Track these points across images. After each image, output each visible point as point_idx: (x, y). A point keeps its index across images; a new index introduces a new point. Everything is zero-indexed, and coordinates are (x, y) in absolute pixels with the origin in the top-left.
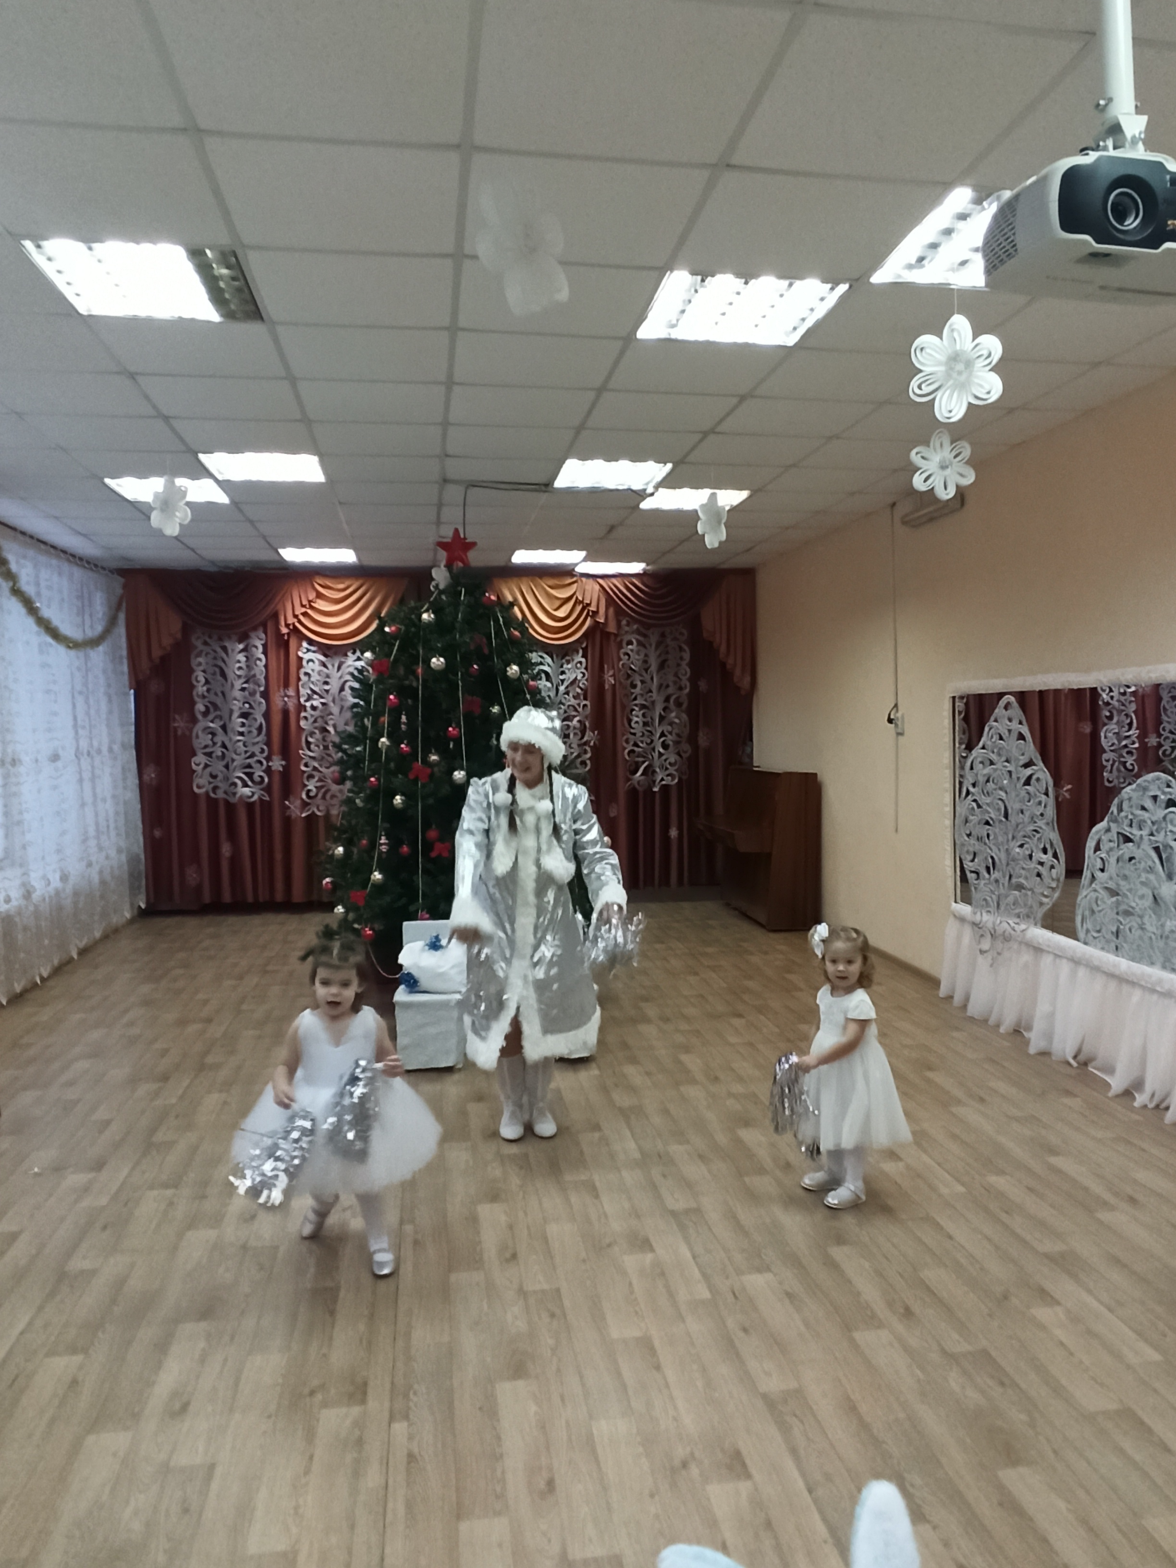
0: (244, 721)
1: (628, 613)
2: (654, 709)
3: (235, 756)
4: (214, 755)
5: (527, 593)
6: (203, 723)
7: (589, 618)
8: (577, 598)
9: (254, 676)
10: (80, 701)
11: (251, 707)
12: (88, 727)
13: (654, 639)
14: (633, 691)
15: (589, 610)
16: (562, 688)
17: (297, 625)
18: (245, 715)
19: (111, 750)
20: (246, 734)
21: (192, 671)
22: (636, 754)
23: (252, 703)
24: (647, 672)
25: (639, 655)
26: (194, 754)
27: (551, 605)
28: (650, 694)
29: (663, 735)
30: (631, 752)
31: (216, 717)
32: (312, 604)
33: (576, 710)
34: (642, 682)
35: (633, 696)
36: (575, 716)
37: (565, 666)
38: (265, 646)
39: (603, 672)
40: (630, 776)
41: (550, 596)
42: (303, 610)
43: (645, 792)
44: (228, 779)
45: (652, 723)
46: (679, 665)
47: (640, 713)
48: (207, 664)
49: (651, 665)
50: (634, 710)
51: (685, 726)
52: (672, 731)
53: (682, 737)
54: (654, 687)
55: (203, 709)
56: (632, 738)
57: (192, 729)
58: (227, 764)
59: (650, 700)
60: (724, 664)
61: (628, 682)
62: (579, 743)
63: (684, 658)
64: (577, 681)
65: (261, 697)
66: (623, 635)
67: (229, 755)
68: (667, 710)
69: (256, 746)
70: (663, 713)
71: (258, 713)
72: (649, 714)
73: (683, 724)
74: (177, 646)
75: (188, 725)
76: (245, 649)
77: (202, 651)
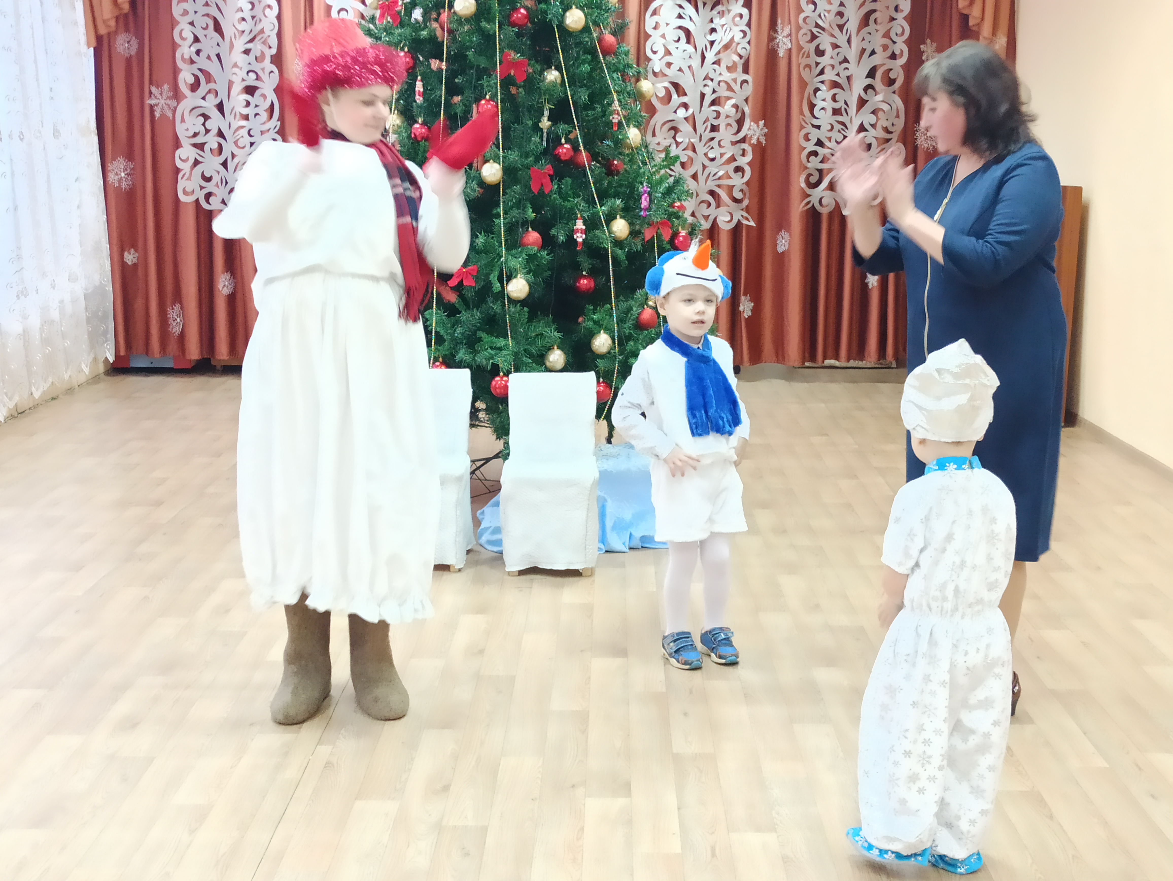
0: (248, 97)
2: (850, 89)
3: (236, 151)
4: (207, 148)
6: (191, 100)
9: (262, 31)
11: (258, 78)
14: (819, 59)
16: (710, 56)
18: (250, 90)
19: (57, 134)
20: (251, 117)
21: (174, 23)
22: (820, 158)
23: (260, 73)
24: (842, 31)
26: (180, 146)
28: (845, 65)
29: (862, 128)
30: (814, 154)
31: (209, 91)
33: (730, 88)
34: (835, 46)
35: (820, 67)
36: (729, 98)
37: (717, 21)
39: (776, 31)
40: (809, 192)
43: (831, 214)
44: (227, 183)
45: (846, 110)
46: (893, 19)
47: (829, 95)
48: (196, 12)
49: (848, 20)
50: (819, 90)
51: (898, 116)
52: (876, 123)
53: (891, 133)
54: (852, 54)
55: (191, 80)
56: (815, 133)
57: (176, 108)
58: (226, 161)
59: (844, 74)
60: (965, 18)
61: (812, 46)
62: (734, 140)
63: (901, 7)
64: (734, 45)
65: (271, 63)
67: (228, 147)
68: (871, 91)
69: (265, 136)
70: (863, 95)
71: (267, 87)
72: (841, 95)
73: (895, 113)
75: (169, 102)
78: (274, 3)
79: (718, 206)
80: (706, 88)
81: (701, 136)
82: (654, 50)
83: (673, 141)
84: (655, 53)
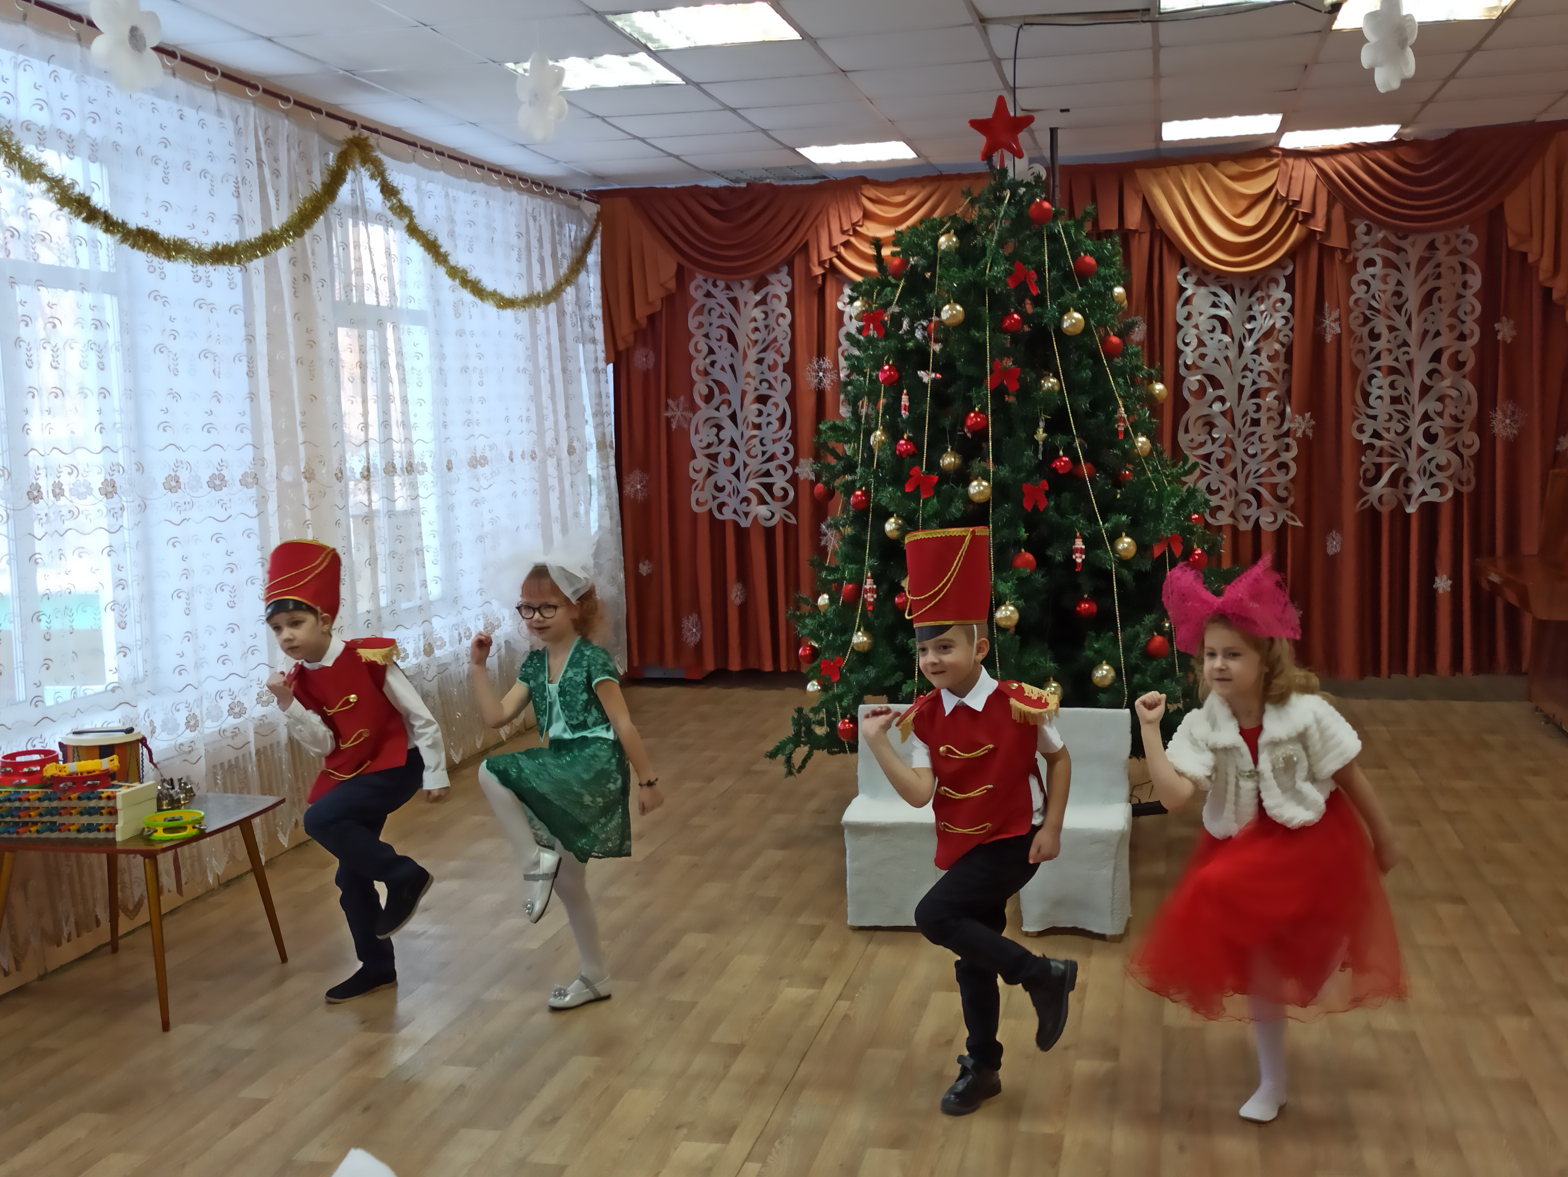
0: (761, 407)
1: (1368, 213)
2: (1412, 376)
3: (749, 460)
4: (720, 458)
5: (1192, 190)
6: (705, 411)
7: (1298, 225)
8: (1277, 192)
9: (775, 340)
11: (771, 387)
12: (533, 417)
13: (1414, 255)
14: (1373, 344)
15: (1297, 212)
16: (1249, 344)
17: (836, 261)
18: (762, 399)
19: (572, 451)
20: (764, 426)
21: (690, 336)
22: (1377, 451)
23: (773, 382)
24: (1400, 313)
25: (1386, 283)
26: (694, 456)
27: (1232, 208)
28: (1404, 349)
29: (1426, 417)
30: (1369, 447)
31: (723, 402)
33: (1271, 378)
34: (1392, 329)
35: (1375, 352)
36: (1269, 390)
37: (1255, 308)
38: (791, 296)
39: (1323, 316)
40: (1366, 489)
41: (1232, 195)
42: (845, 238)
43: (1392, 513)
44: (738, 492)
45: (1406, 398)
46: (1460, 296)
47: (1386, 382)
48: (711, 324)
49: (1407, 300)
50: (1376, 377)
51: (1469, 402)
52: (1443, 411)
53: (1462, 421)
54: (1413, 337)
55: (705, 391)
56: (1370, 426)
57: (691, 419)
58: (738, 471)
59: (1403, 359)
60: (1547, 292)
61: (1366, 330)
62: (1276, 434)
63: (1470, 283)
64: (1276, 332)
65: (784, 371)
66: (1358, 250)
67: (741, 457)
68: (1436, 375)
69: (778, 444)
70: (1427, 381)
71: (780, 395)
72: (1401, 382)
73: (1466, 399)
74: (669, 300)
75: (684, 413)
76: (763, 302)
77: (704, 305)
78: (787, 312)
79: (1259, 506)
80: (1245, 379)
81: (1240, 430)
82: (1187, 341)
83: (1208, 437)
84: (1187, 344)
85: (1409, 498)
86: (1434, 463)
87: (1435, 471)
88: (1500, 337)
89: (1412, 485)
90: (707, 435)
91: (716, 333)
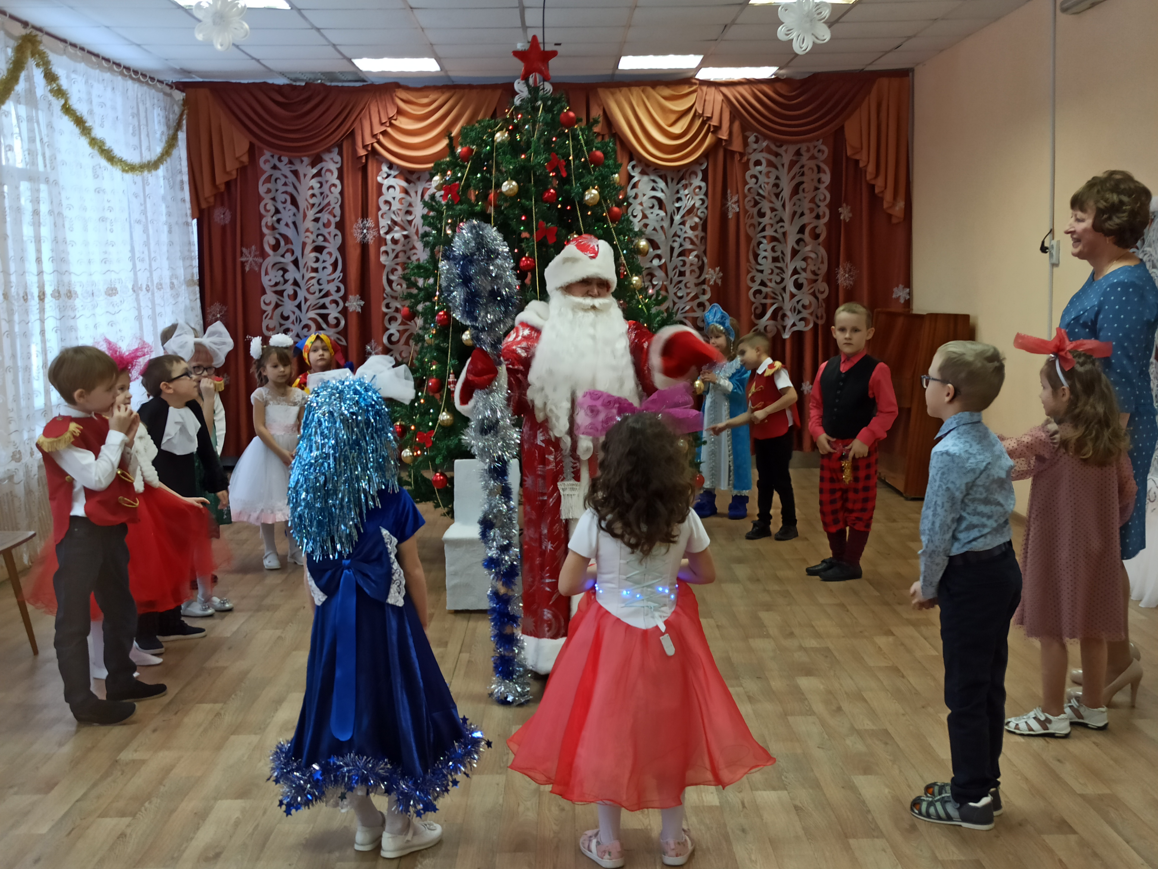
0: (318, 255)
1: (755, 127)
2: (786, 242)
3: (309, 296)
4: (285, 294)
5: (638, 106)
6: (273, 258)
7: (709, 136)
8: (696, 110)
10: (138, 229)
11: (325, 240)
12: (147, 259)
13: (786, 159)
14: (761, 220)
15: (710, 125)
16: (677, 218)
17: (376, 145)
18: (319, 249)
19: (172, 286)
20: (320, 270)
21: (260, 199)
22: (763, 295)
23: (327, 236)
24: (777, 198)
25: (769, 177)
26: (264, 292)
27: (665, 119)
28: (781, 224)
29: (795, 272)
30: (758, 292)
31: (287, 251)
32: (393, 121)
33: (692, 242)
34: (773, 210)
35: (762, 226)
36: (691, 251)
37: (681, 192)
38: (340, 170)
39: (727, 199)
40: (756, 322)
41: (665, 111)
42: (383, 128)
44: (300, 321)
45: (782, 258)
46: (817, 189)
47: (769, 247)
48: (277, 190)
49: (782, 190)
50: (762, 243)
51: (822, 262)
52: (806, 268)
53: (817, 275)
54: (786, 216)
55: (273, 242)
56: (759, 276)
57: (261, 264)
58: (300, 304)
59: (780, 231)
60: (872, 187)
61: (755, 210)
62: (697, 282)
63: (823, 179)
64: (695, 210)
65: (336, 228)
66: (751, 154)
67: (302, 294)
68: (801, 243)
69: (331, 284)
70: (796, 246)
71: (333, 246)
72: (779, 247)
73: (820, 260)
74: (242, 170)
75: (256, 259)
76: (318, 174)
77: (271, 176)
78: (338, 182)
80: (675, 243)
81: (671, 279)
82: (634, 214)
83: (649, 283)
84: (635, 217)
85: (784, 328)
86: (801, 303)
87: (801, 309)
88: (842, 217)
89: (786, 319)
90: (275, 276)
91: (281, 197)
